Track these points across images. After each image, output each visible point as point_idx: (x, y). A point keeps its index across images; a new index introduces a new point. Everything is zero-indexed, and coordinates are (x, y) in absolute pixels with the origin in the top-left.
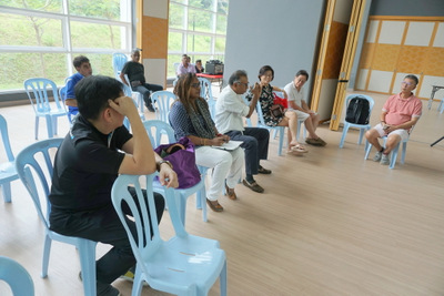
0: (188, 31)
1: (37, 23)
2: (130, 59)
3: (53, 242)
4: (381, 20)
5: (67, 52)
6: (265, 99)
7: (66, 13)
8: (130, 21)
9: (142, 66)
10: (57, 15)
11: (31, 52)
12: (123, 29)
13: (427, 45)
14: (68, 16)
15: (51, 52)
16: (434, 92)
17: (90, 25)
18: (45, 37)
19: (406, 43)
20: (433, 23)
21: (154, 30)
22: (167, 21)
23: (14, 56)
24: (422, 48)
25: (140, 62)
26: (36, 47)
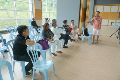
0: (47, 12)
1: (8, 12)
2: (32, 20)
3: (15, 62)
4: (97, 6)
5: (16, 19)
6: (66, 28)
7: (15, 10)
8: (32, 11)
9: (35, 22)
10: (13, 10)
11: (7, 20)
12: (30, 13)
13: (109, 12)
14: (16, 10)
15: (12, 20)
16: (112, 23)
17: (22, 12)
18: (10, 16)
19: (104, 12)
20: (110, 6)
21: (38, 13)
22: (42, 10)
23: (2, 21)
24: (108, 13)
25: (35, 21)
26: (8, 19)
